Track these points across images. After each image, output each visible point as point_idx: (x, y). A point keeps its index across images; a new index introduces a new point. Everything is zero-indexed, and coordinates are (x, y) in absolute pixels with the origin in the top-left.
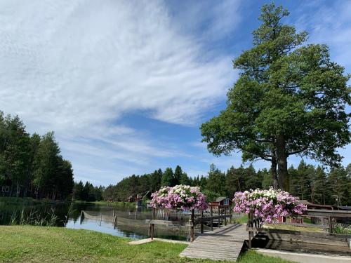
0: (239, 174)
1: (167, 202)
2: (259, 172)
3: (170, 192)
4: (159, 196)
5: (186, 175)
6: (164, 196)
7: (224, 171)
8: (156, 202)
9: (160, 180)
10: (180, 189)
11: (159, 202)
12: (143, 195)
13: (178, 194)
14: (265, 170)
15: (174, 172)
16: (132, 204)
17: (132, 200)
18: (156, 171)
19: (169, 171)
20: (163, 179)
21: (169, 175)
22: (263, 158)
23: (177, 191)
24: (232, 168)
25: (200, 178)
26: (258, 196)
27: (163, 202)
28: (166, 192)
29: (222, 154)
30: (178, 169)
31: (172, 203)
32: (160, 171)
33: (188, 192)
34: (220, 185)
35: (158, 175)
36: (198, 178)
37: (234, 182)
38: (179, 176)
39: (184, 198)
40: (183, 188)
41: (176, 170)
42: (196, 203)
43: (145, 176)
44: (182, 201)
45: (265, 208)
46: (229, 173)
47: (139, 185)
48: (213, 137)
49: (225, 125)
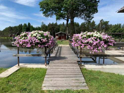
0: (52, 25)
1: (27, 43)
2: (59, 25)
3: (29, 36)
4: (21, 39)
5: (32, 26)
6: (24, 39)
7: (47, 25)
8: (18, 43)
9: (22, 28)
10: (36, 33)
11: (21, 43)
12: (15, 34)
13: (35, 37)
14: (61, 24)
15: (27, 25)
16: (11, 38)
17: (11, 36)
18: (20, 25)
19: (25, 25)
20: (23, 28)
21: (25, 26)
22: (64, 19)
23: (35, 35)
24: (50, 23)
25: (38, 27)
26: (89, 36)
27: (24, 43)
28: (25, 36)
29: (49, 17)
30: (29, 24)
31: (31, 44)
32: (21, 25)
33: (42, 35)
34: (45, 30)
35: (21, 26)
36: (37, 27)
37: (51, 28)
38: (30, 27)
39: (40, 40)
40: (38, 33)
41: (28, 24)
42: (48, 42)
43: (15, 27)
44: (38, 41)
45: (95, 44)
46: (49, 25)
47: (13, 30)
48: (45, 9)
49: (51, 3)
